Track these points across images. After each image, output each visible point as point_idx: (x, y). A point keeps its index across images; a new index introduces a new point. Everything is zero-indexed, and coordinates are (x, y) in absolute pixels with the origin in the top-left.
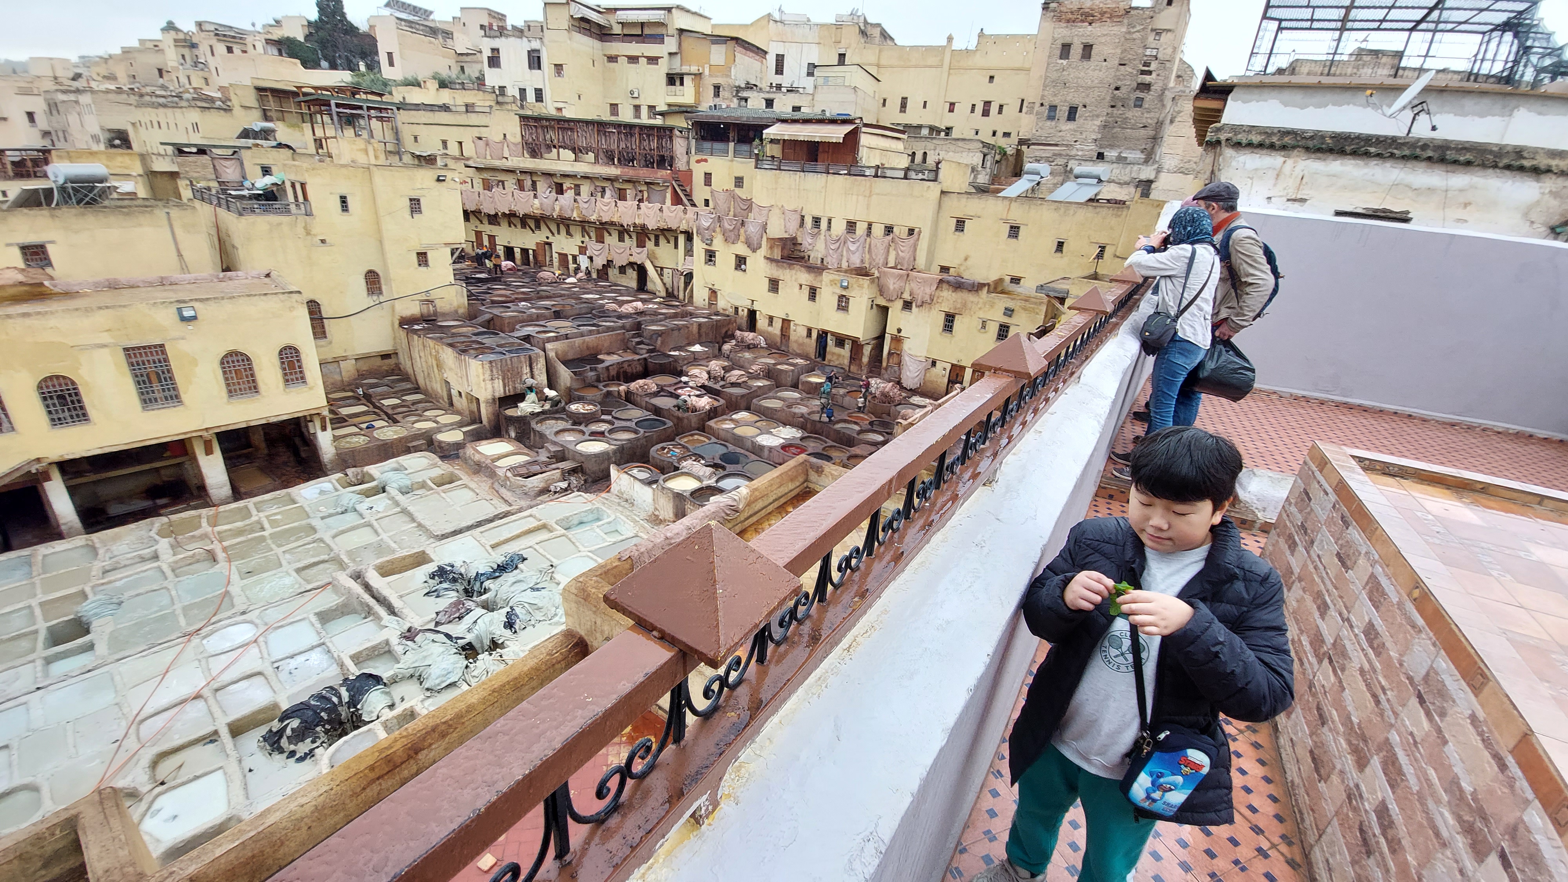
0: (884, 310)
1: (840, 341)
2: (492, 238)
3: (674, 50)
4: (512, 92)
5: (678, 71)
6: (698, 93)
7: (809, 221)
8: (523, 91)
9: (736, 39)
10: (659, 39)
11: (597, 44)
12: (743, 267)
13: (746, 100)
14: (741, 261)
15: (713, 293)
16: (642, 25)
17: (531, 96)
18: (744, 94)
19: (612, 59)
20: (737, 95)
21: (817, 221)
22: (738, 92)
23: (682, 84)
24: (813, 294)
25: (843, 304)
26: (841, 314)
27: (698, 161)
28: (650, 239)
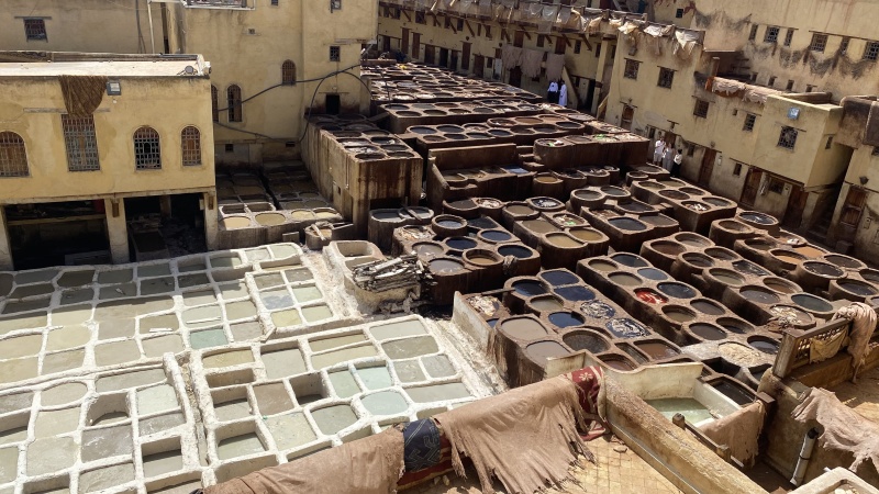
0: (847, 153)
1: (776, 183)
7: (761, 33)
12: (668, 82)
14: (666, 78)
15: (629, 111)
21: (772, 33)
24: (750, 123)
25: (788, 139)
26: (783, 151)
28: (570, 45)
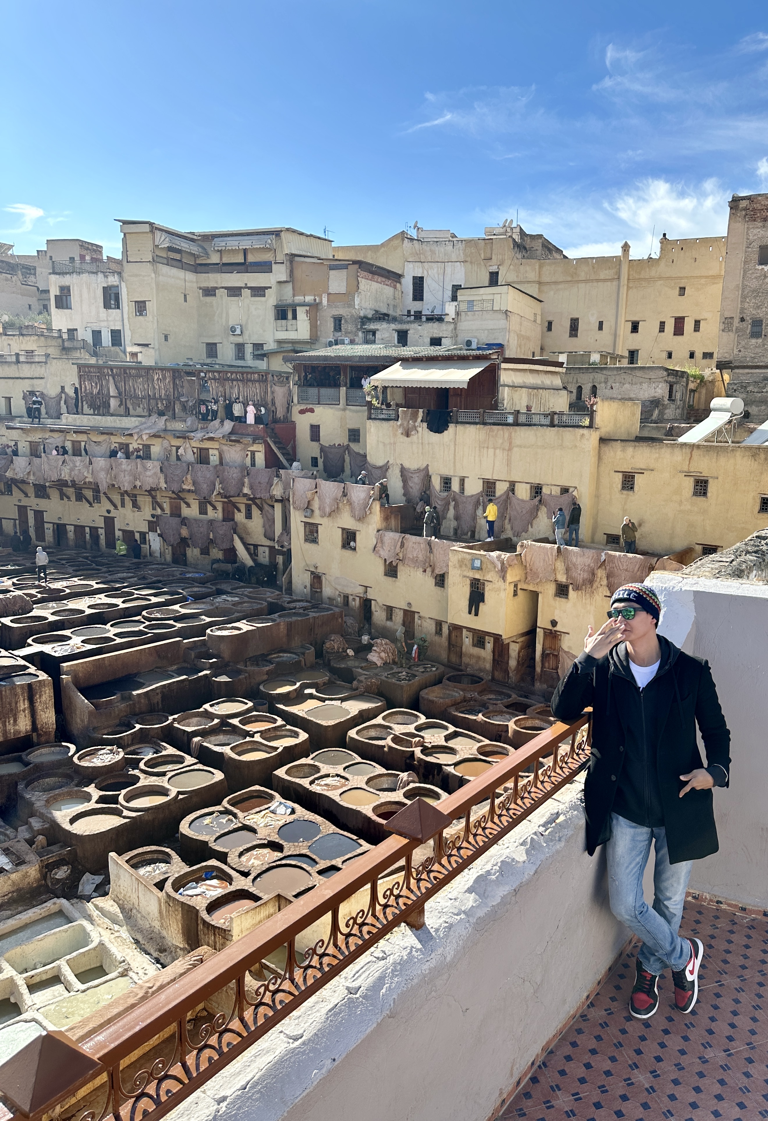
0: (533, 598)
1: (479, 639)
2: (39, 514)
3: (284, 278)
4: (85, 335)
5: (290, 301)
6: (314, 327)
7: (436, 483)
8: (97, 334)
9: (360, 264)
10: (265, 267)
11: (190, 276)
12: (352, 544)
13: (374, 333)
14: (348, 538)
15: (317, 578)
16: (245, 252)
17: (106, 339)
18: (372, 326)
19: (209, 292)
20: (361, 328)
21: (446, 482)
22: (363, 323)
23: (295, 317)
24: (439, 578)
27: (302, 412)
28: (239, 510)
